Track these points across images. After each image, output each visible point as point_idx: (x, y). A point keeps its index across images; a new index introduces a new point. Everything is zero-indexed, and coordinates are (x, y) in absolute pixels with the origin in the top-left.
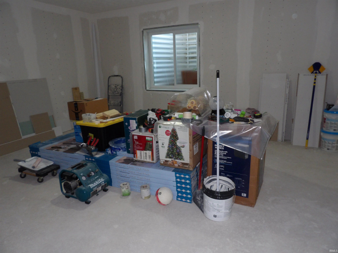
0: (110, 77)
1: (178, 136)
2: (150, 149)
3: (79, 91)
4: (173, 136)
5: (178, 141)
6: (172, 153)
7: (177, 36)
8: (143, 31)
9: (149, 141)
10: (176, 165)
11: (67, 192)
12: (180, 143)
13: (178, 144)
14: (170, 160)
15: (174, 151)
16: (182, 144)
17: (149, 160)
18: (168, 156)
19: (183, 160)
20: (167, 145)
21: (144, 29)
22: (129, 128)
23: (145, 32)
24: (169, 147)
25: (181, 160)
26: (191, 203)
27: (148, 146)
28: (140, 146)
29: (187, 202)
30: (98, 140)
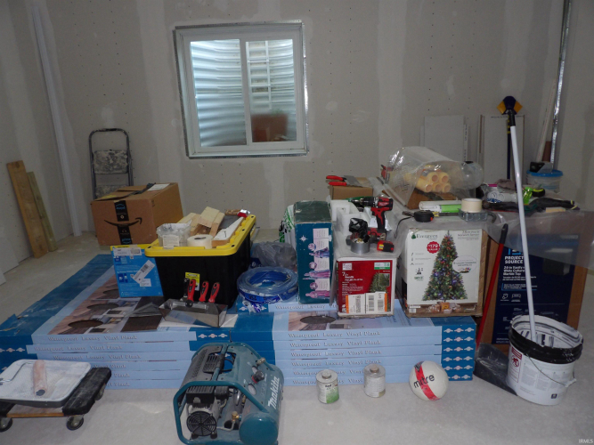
0: (93, 133)
1: (457, 251)
2: (383, 287)
3: (24, 170)
4: (446, 252)
5: (455, 261)
6: (440, 288)
7: (249, 47)
8: (174, 32)
9: (381, 271)
10: (447, 311)
11: (194, 436)
12: (459, 265)
13: (456, 266)
14: (434, 302)
15: (445, 282)
16: (465, 267)
17: (377, 311)
18: (430, 294)
19: (465, 298)
20: (430, 273)
21: (177, 28)
22: (310, 247)
23: (179, 32)
24: (434, 276)
25: (458, 298)
26: (471, 379)
27: (377, 282)
28: (358, 284)
29: (464, 379)
30: (217, 286)
